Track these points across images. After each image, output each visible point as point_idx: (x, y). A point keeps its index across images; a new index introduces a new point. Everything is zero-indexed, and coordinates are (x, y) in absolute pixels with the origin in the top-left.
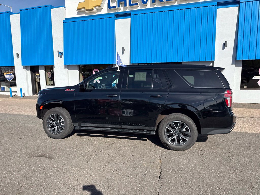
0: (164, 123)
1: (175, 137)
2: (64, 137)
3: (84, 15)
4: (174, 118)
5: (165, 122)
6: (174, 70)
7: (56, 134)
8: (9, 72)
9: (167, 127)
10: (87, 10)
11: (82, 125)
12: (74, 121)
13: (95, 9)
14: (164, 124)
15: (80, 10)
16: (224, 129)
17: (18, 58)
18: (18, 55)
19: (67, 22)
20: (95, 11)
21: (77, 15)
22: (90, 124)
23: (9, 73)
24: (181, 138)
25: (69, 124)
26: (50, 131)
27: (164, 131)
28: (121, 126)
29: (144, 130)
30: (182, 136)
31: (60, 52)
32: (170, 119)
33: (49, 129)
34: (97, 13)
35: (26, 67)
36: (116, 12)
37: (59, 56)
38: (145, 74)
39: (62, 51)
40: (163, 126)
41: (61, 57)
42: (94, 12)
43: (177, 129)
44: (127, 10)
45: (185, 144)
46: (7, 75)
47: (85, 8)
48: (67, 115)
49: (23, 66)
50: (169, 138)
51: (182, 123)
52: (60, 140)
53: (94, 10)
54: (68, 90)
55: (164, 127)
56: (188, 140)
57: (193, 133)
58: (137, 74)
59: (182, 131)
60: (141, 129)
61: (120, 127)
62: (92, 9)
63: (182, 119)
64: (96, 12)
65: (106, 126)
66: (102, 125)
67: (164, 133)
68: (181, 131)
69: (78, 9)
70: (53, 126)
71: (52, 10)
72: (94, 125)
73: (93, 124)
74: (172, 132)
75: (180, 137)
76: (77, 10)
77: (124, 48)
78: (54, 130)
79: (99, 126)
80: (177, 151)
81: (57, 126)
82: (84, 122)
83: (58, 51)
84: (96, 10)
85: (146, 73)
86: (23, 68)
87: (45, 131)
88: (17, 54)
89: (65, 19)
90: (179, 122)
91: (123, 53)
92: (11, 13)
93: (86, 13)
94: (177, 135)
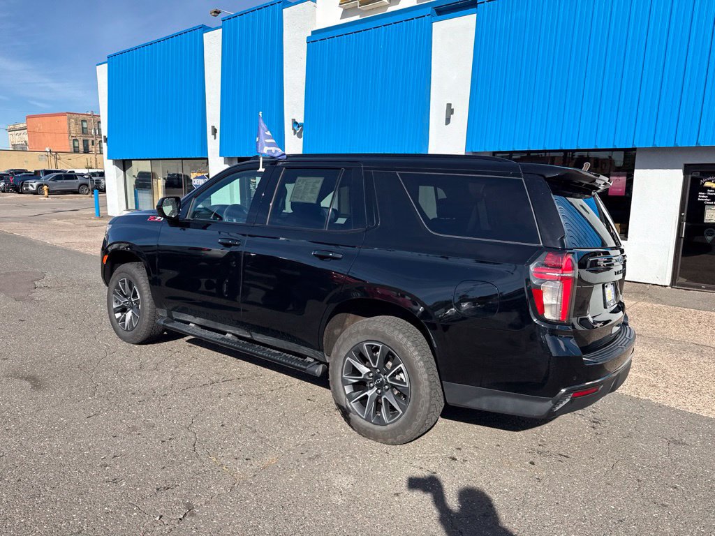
0: (342, 344)
1: (369, 393)
3: (357, 18)
4: (366, 332)
5: (345, 341)
6: (397, 173)
7: (127, 330)
8: (200, 172)
9: (348, 358)
10: (363, 3)
11: (176, 315)
12: (158, 301)
15: (347, 4)
17: (215, 138)
18: (214, 131)
19: (318, 39)
20: (383, 4)
21: (341, 18)
22: (189, 316)
23: (199, 175)
24: (385, 399)
25: (149, 309)
26: (118, 320)
27: (340, 368)
28: (251, 335)
29: (304, 356)
30: (389, 397)
31: (297, 123)
32: (358, 332)
33: (118, 315)
34: (390, 9)
35: (229, 161)
37: (295, 133)
39: (300, 120)
40: (338, 351)
41: (299, 136)
42: (380, 5)
43: (378, 371)
45: (392, 423)
46: (197, 178)
48: (145, 286)
49: (223, 158)
50: (354, 394)
51: (390, 351)
52: (132, 345)
54: (152, 220)
55: (341, 356)
56: (401, 412)
57: (417, 389)
59: (387, 378)
61: (249, 336)
63: (389, 340)
64: (387, 6)
65: (221, 327)
66: (211, 324)
67: (340, 375)
69: (342, 1)
70: (124, 310)
71: (286, 11)
73: (195, 316)
74: (360, 374)
75: (383, 398)
76: (340, 4)
77: (451, 104)
78: (124, 320)
79: (208, 325)
81: (131, 311)
82: (184, 311)
83: (293, 120)
86: (225, 164)
87: (110, 317)
88: (213, 127)
89: (313, 33)
90: (381, 346)
91: (448, 121)
92: (206, 29)
93: (361, 12)
94: (378, 389)
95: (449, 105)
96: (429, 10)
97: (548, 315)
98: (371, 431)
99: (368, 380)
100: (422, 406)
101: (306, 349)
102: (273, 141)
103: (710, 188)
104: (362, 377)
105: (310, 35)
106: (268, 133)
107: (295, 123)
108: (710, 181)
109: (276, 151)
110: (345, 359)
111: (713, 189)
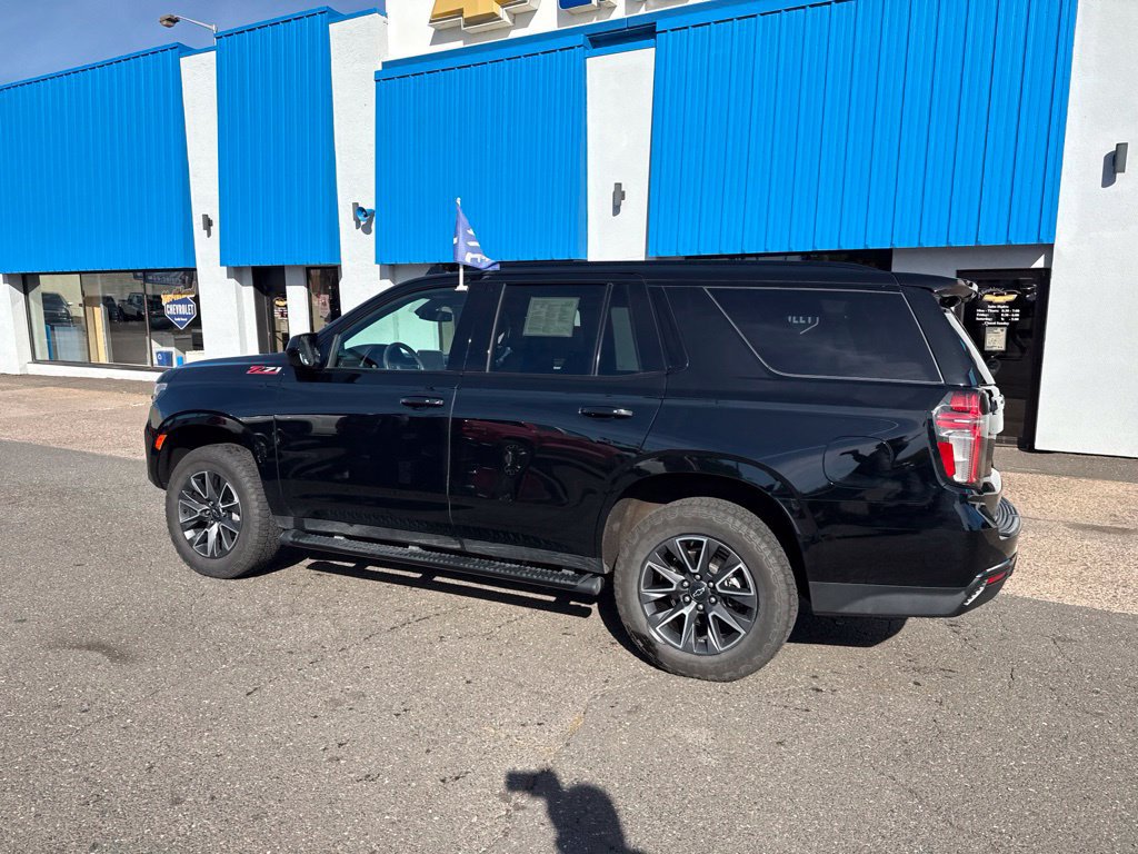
0: (639, 541)
1: (686, 611)
2: (239, 570)
3: (459, 45)
4: (681, 521)
5: (642, 536)
6: (705, 288)
7: (212, 557)
8: (180, 293)
9: (649, 563)
10: (470, 22)
11: (310, 525)
12: (277, 505)
13: (501, 12)
14: (637, 545)
15: (444, 22)
16: (935, 592)
17: (209, 235)
18: (208, 223)
19: (394, 76)
20: (504, 25)
21: (433, 43)
22: (338, 524)
23: (178, 297)
24: (714, 617)
25: (258, 518)
26: (191, 542)
27: (636, 579)
28: (462, 544)
29: (559, 568)
30: (720, 612)
31: (362, 210)
32: (666, 523)
33: (189, 534)
34: (515, 34)
35: (236, 272)
36: (595, 21)
37: (358, 225)
38: (570, 305)
39: (369, 203)
40: (633, 554)
41: (367, 230)
42: (498, 27)
43: (698, 577)
44: (642, 11)
45: (728, 649)
46: (173, 302)
47: (460, 12)
48: (249, 481)
49: (225, 268)
50: (660, 615)
51: (720, 547)
52: (223, 581)
53: (500, 19)
54: (257, 372)
55: (637, 561)
56: (743, 632)
57: (769, 597)
58: (538, 307)
59: (717, 585)
60: (546, 561)
61: (458, 546)
62: (492, 17)
63: (720, 530)
64: (509, 29)
65: (401, 536)
66: (384, 533)
67: (636, 589)
68: (714, 587)
69: (433, 16)
70: (201, 524)
71: (334, 28)
72: (356, 530)
73: (351, 523)
74: (671, 585)
75: (710, 616)
76: (431, 22)
77: (620, 184)
78: (205, 539)
79: (375, 535)
80: (691, 680)
81: (216, 525)
82: (318, 515)
83: (355, 205)
84: (506, 18)
85: (575, 301)
86: (228, 277)
87: (175, 541)
88: (205, 217)
89: (384, 64)
90: (705, 540)
91: (616, 210)
92: (185, 51)
93: (466, 37)
94: (699, 604)
95: (618, 186)
96: (581, 39)
97: (958, 478)
98: (696, 665)
99: (683, 592)
100: (778, 621)
101: (568, 556)
102: (477, 244)
103: (991, 303)
104: (674, 589)
105: (380, 68)
106: (471, 232)
107: (359, 210)
108: (991, 293)
109: (482, 260)
110: (644, 563)
111: (996, 304)
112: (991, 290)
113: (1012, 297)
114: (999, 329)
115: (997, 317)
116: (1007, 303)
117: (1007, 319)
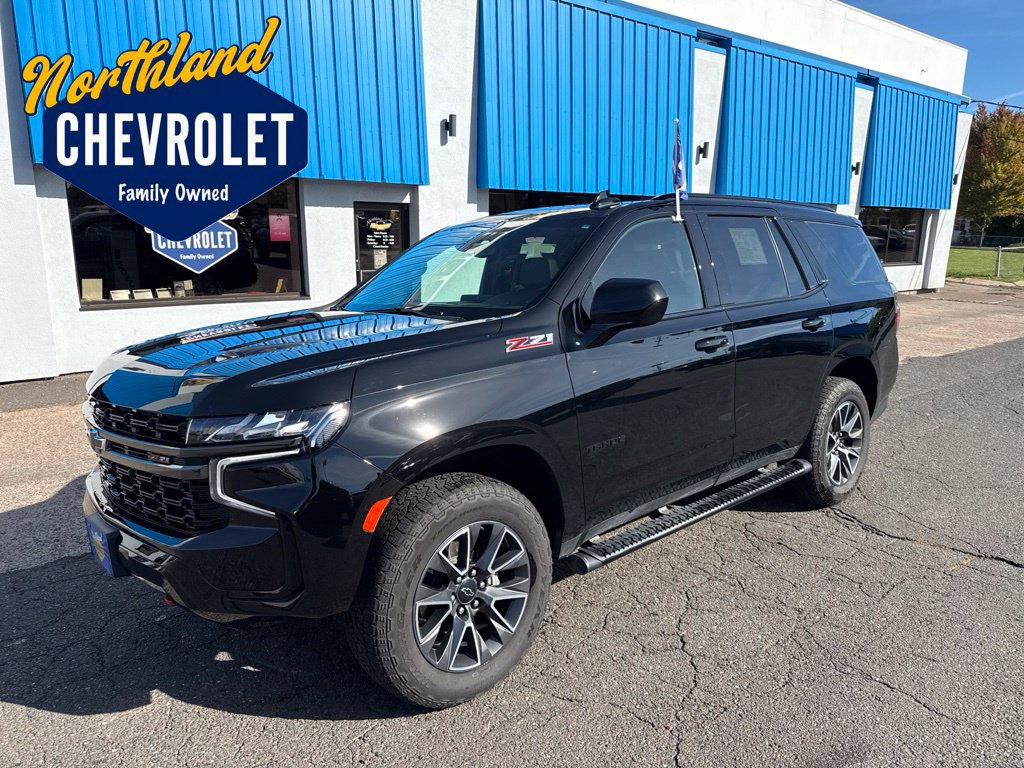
22: (618, 517)
72: (632, 514)
103: (376, 230)
108: (375, 222)
111: (379, 231)
112: (374, 219)
113: (388, 226)
114: (382, 251)
115: (380, 241)
116: (386, 230)
117: (387, 243)
